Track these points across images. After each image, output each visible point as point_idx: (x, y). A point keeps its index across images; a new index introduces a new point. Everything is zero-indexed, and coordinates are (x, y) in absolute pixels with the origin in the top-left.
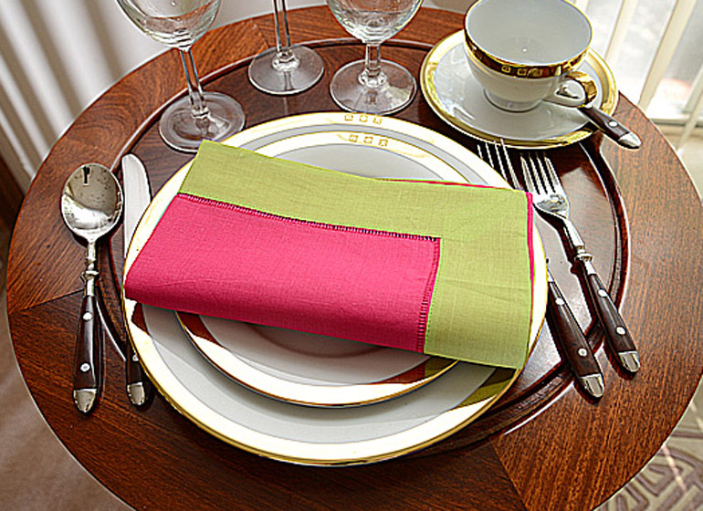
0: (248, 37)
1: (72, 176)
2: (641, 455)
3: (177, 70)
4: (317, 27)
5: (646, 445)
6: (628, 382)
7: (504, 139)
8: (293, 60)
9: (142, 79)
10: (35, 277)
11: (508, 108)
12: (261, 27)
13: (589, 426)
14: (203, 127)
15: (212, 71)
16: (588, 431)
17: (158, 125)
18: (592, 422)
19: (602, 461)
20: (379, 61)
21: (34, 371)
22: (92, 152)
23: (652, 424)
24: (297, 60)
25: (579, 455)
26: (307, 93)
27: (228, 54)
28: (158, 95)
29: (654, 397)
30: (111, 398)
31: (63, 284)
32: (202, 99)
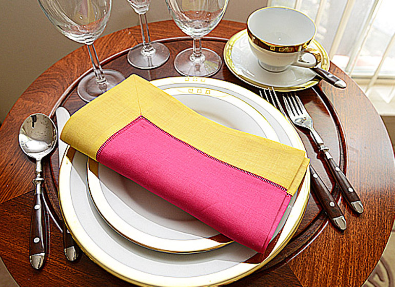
0: (126, 39)
1: (25, 121)
2: (372, 262)
3: (86, 58)
4: (164, 32)
5: (374, 256)
6: (358, 218)
7: (274, 87)
8: (152, 50)
9: (66, 64)
12: (133, 33)
13: (341, 247)
14: (103, 89)
15: (107, 58)
16: (341, 250)
17: (77, 89)
18: (342, 244)
19: (351, 267)
20: (201, 49)
21: (4, 245)
22: (38, 107)
23: (375, 242)
24: (155, 50)
25: (338, 265)
26: (162, 67)
27: (115, 48)
28: (76, 72)
29: (373, 227)
30: (54, 258)
31: (22, 188)
32: (102, 73)
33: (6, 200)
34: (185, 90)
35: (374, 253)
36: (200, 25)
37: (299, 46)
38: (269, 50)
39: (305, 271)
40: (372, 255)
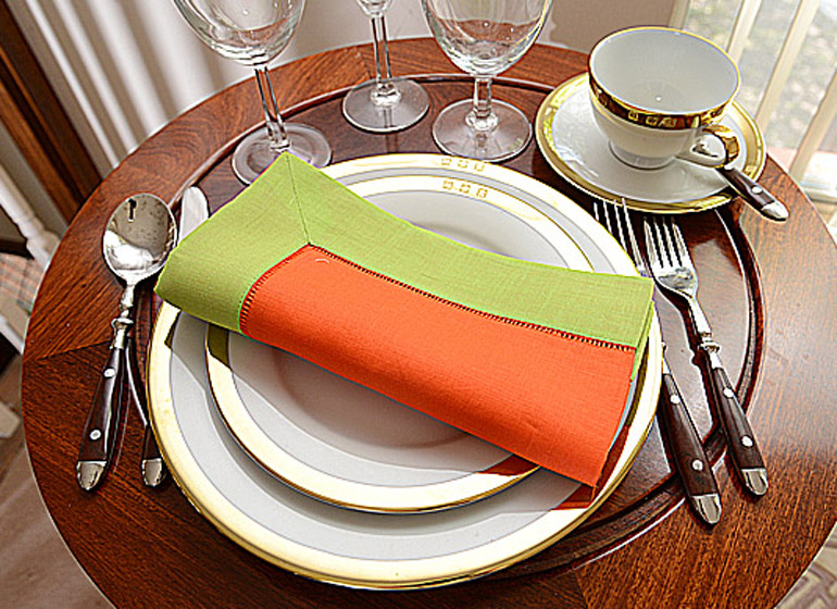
0: (348, 66)
4: (427, 59)
5: (768, 591)
6: (751, 505)
7: (626, 199)
8: (394, 93)
10: (62, 321)
11: (636, 165)
12: (365, 56)
13: (699, 560)
15: (302, 101)
16: (696, 565)
17: (232, 156)
18: (703, 553)
20: (489, 101)
21: (40, 434)
22: (153, 181)
23: (777, 563)
24: (399, 94)
25: (683, 596)
26: (407, 132)
27: (323, 83)
28: (238, 123)
29: (782, 529)
30: (122, 474)
31: (92, 333)
32: (282, 129)
33: (59, 352)
34: (436, 184)
35: (770, 586)
36: (492, 53)
37: (694, 117)
38: (627, 119)
39: (608, 594)
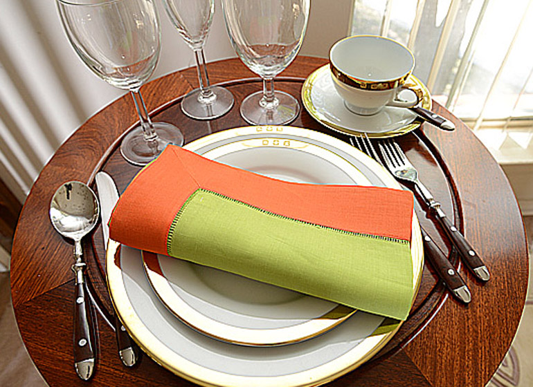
0: (177, 83)
1: (57, 192)
2: (506, 340)
5: (507, 332)
7: (367, 133)
8: (212, 95)
10: (34, 274)
12: (186, 76)
13: (467, 324)
14: (154, 147)
15: (155, 109)
16: (467, 328)
17: (120, 149)
18: (468, 320)
19: (481, 349)
22: (72, 173)
23: (506, 315)
24: (215, 96)
25: (465, 347)
26: (225, 116)
27: (164, 96)
28: (117, 128)
29: (503, 296)
32: (151, 127)
33: (38, 294)
34: (258, 143)
35: (508, 329)
37: (395, 81)
38: (359, 88)
39: (426, 357)
40: (505, 331)
